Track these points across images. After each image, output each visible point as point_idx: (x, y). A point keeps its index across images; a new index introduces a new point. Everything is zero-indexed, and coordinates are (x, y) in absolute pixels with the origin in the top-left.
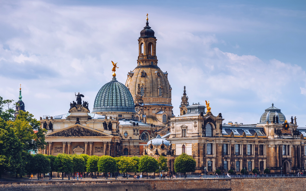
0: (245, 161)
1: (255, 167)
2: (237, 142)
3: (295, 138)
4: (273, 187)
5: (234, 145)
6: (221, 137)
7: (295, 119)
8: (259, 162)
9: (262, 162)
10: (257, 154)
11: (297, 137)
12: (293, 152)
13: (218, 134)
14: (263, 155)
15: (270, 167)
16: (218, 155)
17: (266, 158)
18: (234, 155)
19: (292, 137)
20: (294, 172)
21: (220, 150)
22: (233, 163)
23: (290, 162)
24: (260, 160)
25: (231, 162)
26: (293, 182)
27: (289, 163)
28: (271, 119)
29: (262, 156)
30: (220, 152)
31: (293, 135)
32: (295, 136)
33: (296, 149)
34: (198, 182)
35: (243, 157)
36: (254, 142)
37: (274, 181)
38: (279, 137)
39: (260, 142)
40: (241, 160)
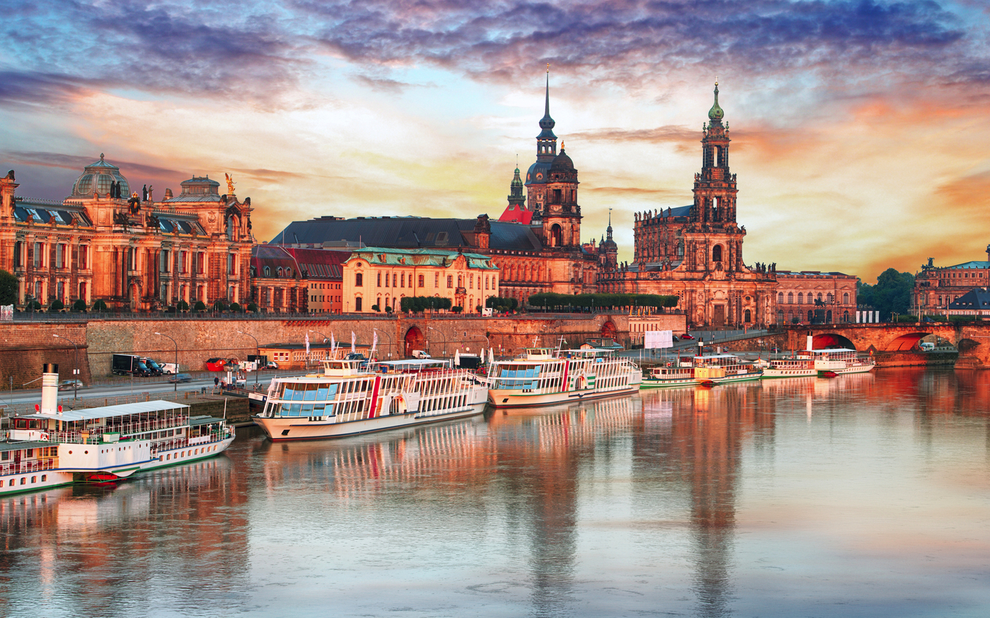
0: (52, 280)
1: (72, 296)
2: (39, 239)
3: (151, 233)
4: (133, 341)
5: (32, 244)
6: (12, 225)
7: (150, 191)
8: (79, 285)
9: (84, 284)
10: (74, 265)
11: (155, 231)
12: (146, 263)
13: (6, 217)
14: (85, 268)
15: (99, 296)
16: (5, 266)
17: (91, 276)
18: (33, 267)
19: (145, 231)
20: (146, 307)
21: (9, 255)
22: (30, 285)
23: (140, 286)
24: (80, 281)
25: (26, 283)
26: (167, 330)
27: (137, 288)
28: (102, 189)
29: (84, 272)
30: (9, 260)
31: (146, 225)
32: (152, 229)
33: (153, 258)
34: (29, 329)
35: (50, 272)
36: (70, 238)
37: (134, 327)
38: (123, 229)
39: (81, 240)
40: (46, 279)
